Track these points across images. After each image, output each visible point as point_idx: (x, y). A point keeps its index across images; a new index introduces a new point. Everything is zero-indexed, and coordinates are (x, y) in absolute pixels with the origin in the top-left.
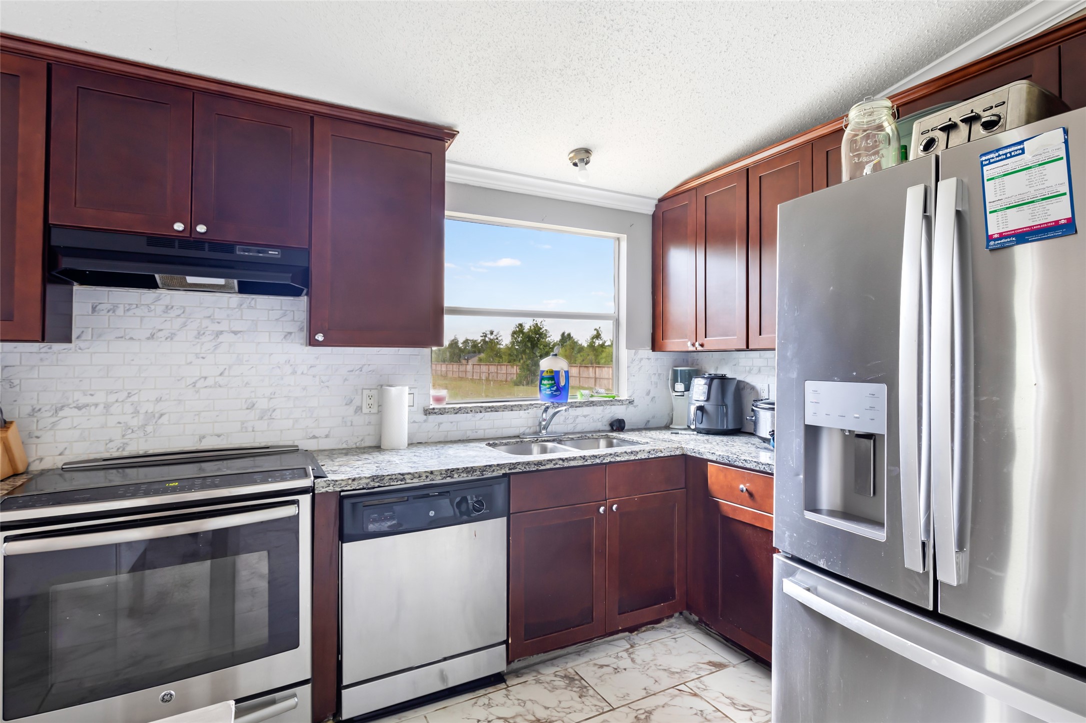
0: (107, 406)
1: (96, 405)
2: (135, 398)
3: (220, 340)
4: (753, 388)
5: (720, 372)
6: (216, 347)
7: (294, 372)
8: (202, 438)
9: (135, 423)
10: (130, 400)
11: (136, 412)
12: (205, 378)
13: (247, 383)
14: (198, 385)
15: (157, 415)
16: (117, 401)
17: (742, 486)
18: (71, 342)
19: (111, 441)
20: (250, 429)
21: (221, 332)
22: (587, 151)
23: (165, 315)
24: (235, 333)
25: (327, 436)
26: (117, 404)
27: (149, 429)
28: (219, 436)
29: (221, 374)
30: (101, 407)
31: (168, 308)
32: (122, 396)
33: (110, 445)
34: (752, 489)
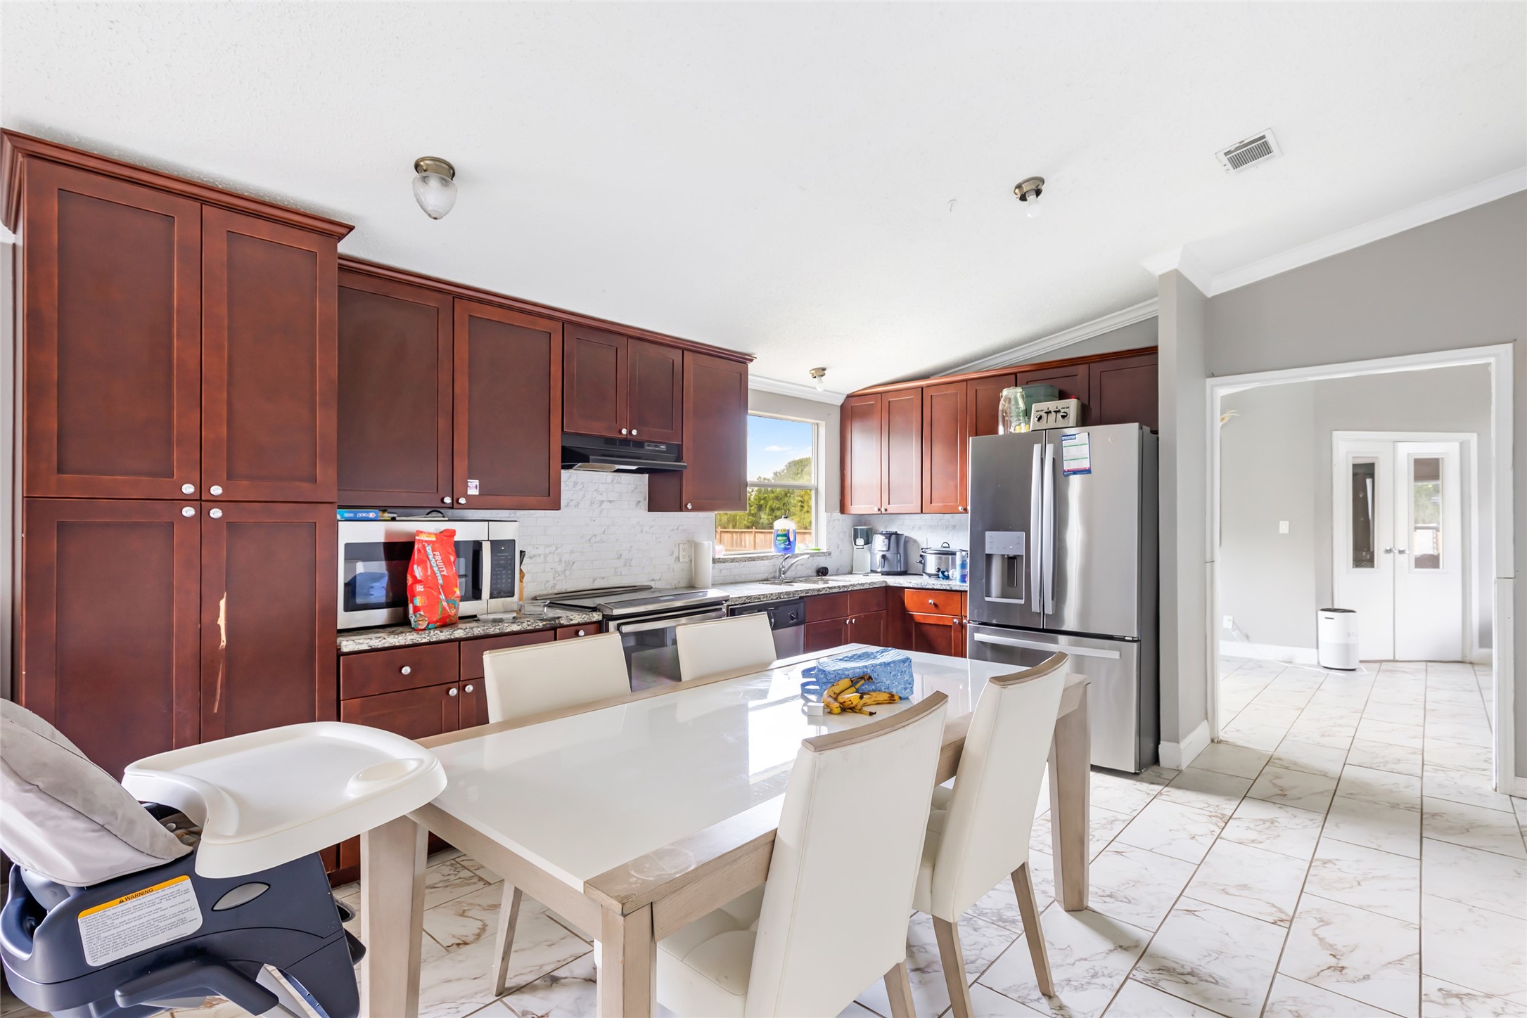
0: (545, 557)
1: (540, 555)
2: (559, 551)
3: (602, 507)
4: (915, 541)
5: (892, 529)
6: (601, 512)
7: (642, 531)
8: (594, 580)
9: (560, 568)
10: (557, 551)
11: (560, 561)
12: (595, 535)
13: (617, 539)
14: (592, 541)
15: (571, 563)
16: (550, 553)
17: (930, 601)
19: (548, 582)
20: (619, 574)
21: (603, 501)
22: (824, 369)
23: (574, 489)
24: (611, 502)
25: (660, 580)
26: (550, 555)
27: (567, 573)
28: (603, 578)
29: (604, 533)
30: (542, 556)
31: (576, 484)
32: (553, 549)
33: (548, 585)
34: (937, 602)
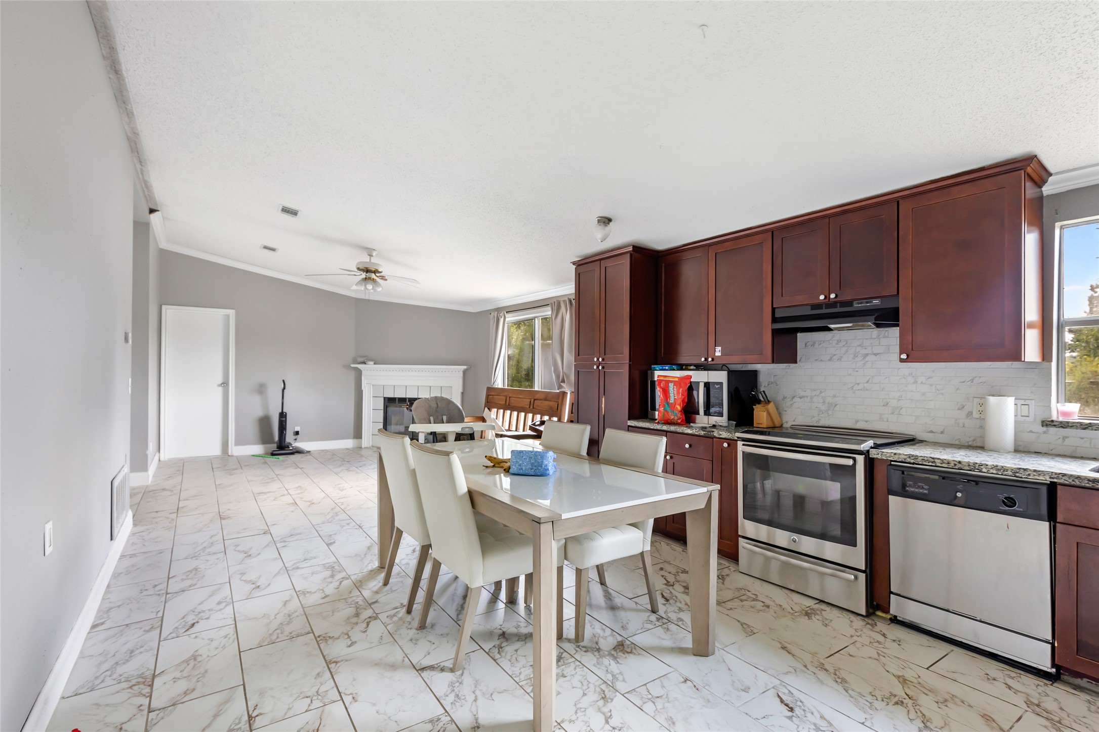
0: (812, 398)
1: (807, 397)
2: (823, 394)
3: (866, 360)
6: (864, 364)
7: (915, 382)
8: (857, 421)
9: (823, 408)
10: (821, 395)
11: (824, 402)
12: (858, 384)
13: (883, 389)
14: (854, 388)
15: (834, 405)
16: (815, 395)
18: (796, 363)
19: (813, 417)
20: (886, 420)
21: (867, 355)
23: (837, 346)
24: (876, 354)
25: (942, 433)
26: (816, 397)
27: (830, 412)
28: (866, 422)
29: (867, 382)
30: (809, 397)
31: (839, 341)
32: (818, 392)
33: (813, 419)
